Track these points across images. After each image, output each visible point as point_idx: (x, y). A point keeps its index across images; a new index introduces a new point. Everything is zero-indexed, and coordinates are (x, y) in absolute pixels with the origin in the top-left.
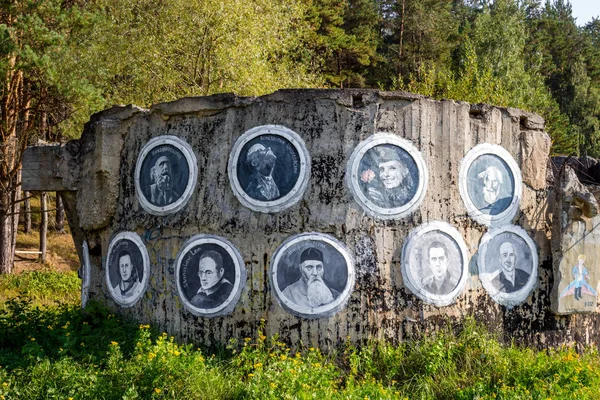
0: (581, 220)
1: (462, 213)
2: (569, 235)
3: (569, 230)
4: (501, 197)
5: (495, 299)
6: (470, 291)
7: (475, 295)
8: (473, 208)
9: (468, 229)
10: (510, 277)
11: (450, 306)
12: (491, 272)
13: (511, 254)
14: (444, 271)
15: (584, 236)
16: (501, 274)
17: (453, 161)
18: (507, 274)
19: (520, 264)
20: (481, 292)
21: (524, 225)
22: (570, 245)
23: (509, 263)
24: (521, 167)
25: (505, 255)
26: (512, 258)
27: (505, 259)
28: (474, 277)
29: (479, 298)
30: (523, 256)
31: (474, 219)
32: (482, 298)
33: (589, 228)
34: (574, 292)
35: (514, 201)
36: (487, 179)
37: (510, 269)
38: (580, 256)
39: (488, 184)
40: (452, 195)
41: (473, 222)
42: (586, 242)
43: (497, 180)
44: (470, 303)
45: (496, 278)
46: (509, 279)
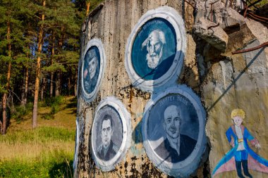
0: (224, 59)
1: (127, 85)
2: (211, 84)
3: (209, 77)
4: (165, 58)
5: (160, 169)
6: (134, 158)
7: (139, 163)
8: (137, 77)
9: (134, 99)
10: (175, 144)
11: (111, 171)
12: (155, 139)
13: (176, 119)
14: (109, 141)
15: (234, 82)
16: (166, 142)
17: (122, 41)
18: (171, 141)
19: (185, 129)
20: (145, 161)
21: (191, 82)
22: (215, 98)
23: (174, 128)
24: (184, 18)
25: (170, 119)
26: (177, 123)
27: (169, 125)
28: (139, 145)
29: (143, 166)
30: (188, 118)
31: (138, 87)
32: (145, 166)
33: (239, 67)
34: (234, 168)
35: (176, 58)
36: (150, 45)
37: (175, 136)
38: (234, 112)
39: (151, 50)
40: (119, 71)
41: (139, 91)
42: (239, 89)
43: (160, 42)
44: (133, 170)
45: (160, 147)
46: (174, 146)
